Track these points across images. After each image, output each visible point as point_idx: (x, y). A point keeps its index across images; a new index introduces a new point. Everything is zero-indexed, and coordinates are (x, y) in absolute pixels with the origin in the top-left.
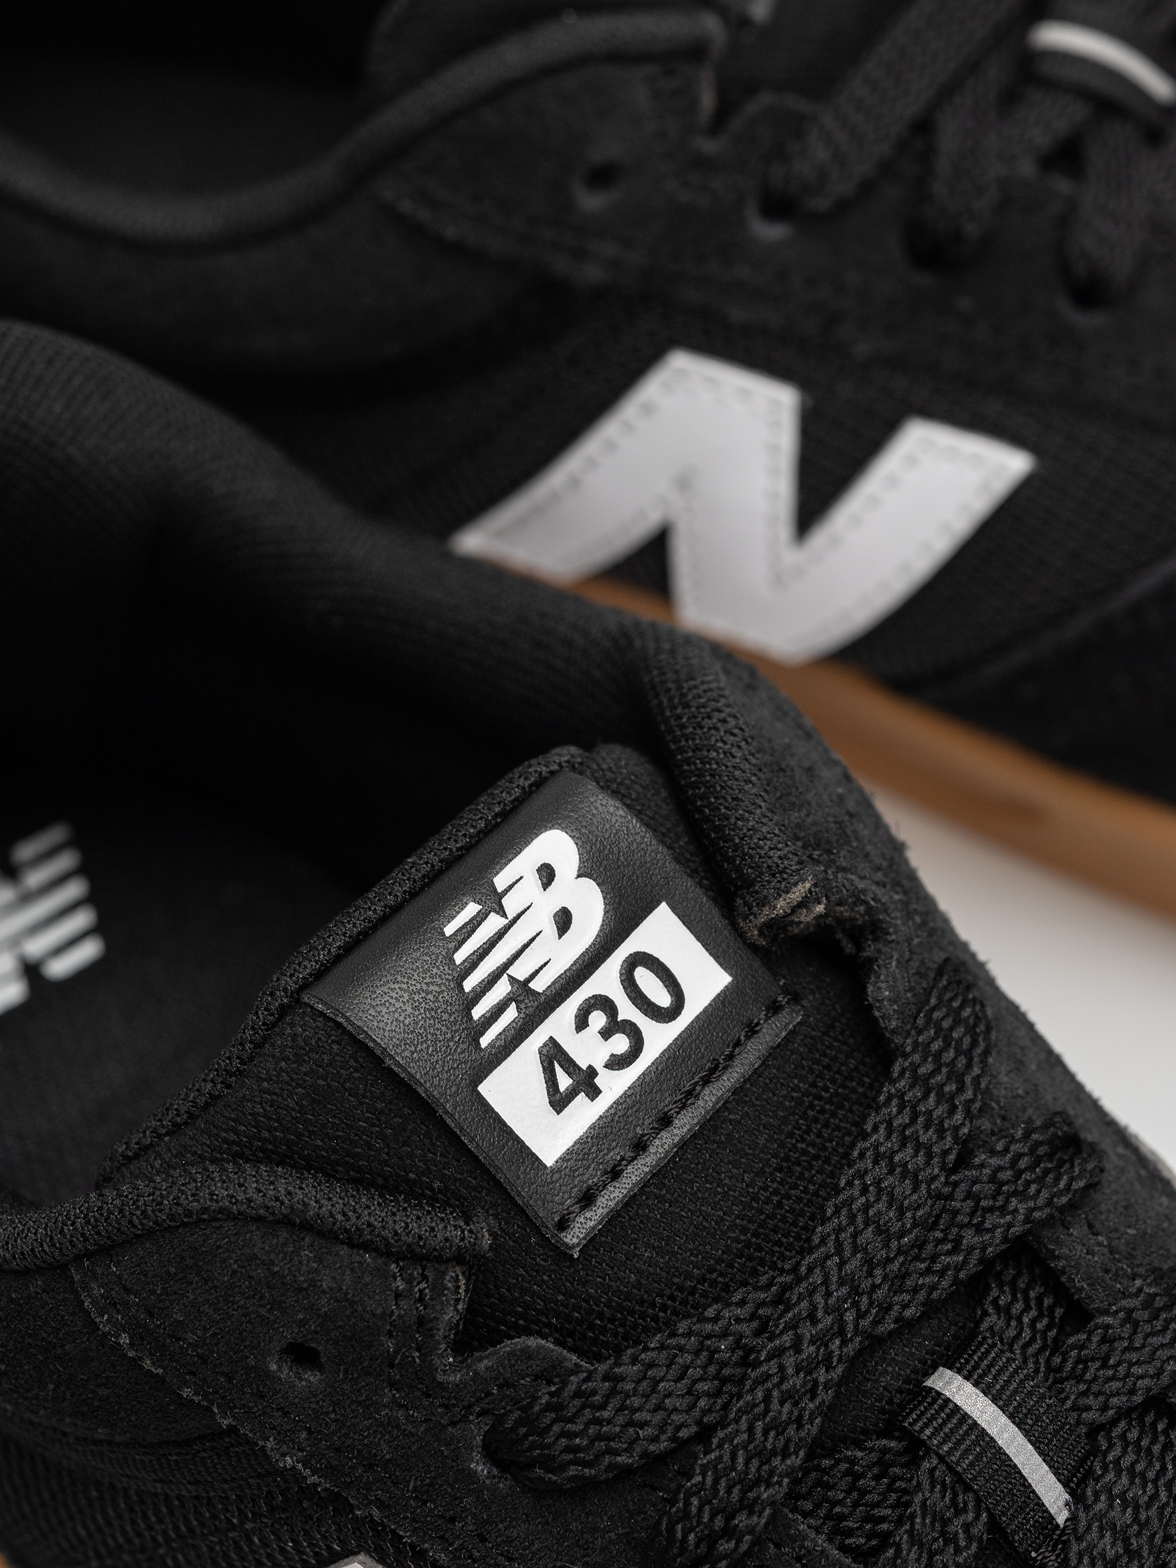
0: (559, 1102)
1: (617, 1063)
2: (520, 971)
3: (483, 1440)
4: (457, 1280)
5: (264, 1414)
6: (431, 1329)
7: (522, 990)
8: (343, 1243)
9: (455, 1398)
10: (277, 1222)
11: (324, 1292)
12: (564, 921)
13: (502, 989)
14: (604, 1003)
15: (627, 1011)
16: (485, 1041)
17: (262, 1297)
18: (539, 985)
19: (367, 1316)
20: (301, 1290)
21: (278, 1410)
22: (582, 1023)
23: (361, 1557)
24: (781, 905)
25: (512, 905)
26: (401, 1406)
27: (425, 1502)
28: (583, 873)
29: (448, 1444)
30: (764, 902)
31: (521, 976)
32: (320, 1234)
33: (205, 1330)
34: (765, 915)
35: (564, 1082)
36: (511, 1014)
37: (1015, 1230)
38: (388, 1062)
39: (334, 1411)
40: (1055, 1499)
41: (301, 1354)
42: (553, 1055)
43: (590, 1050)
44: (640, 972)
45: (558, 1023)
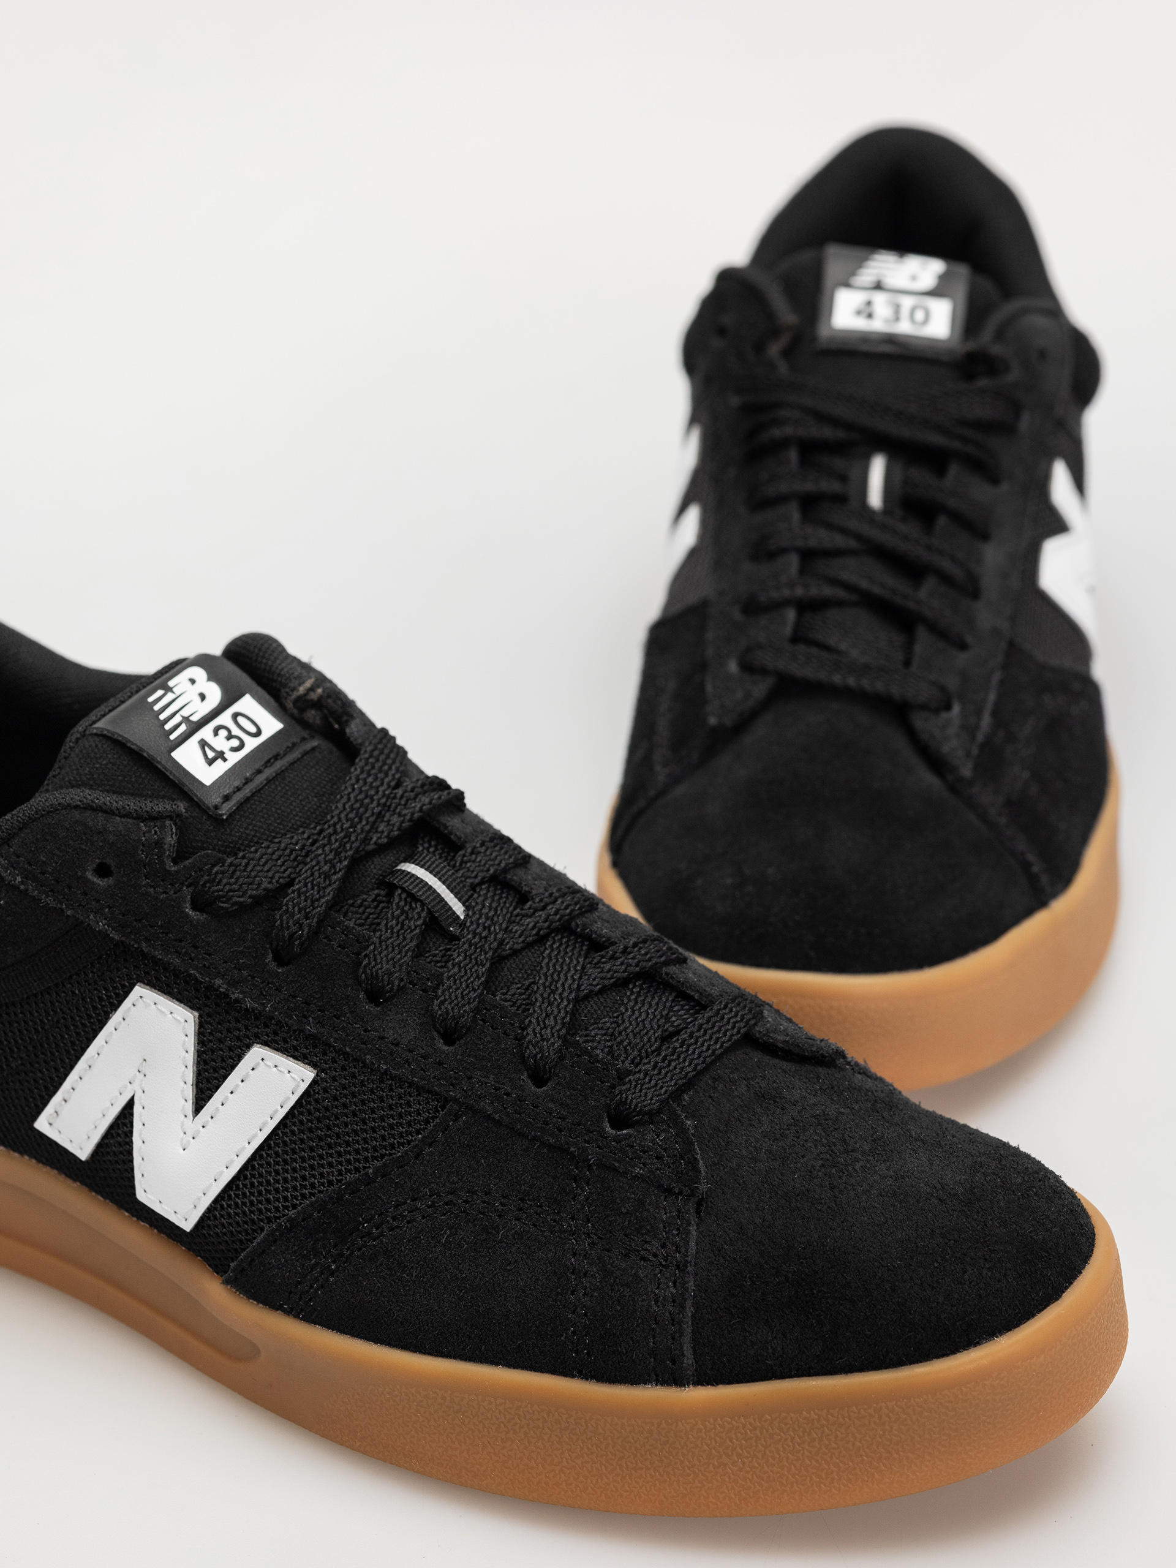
1: (235, 750)
2: (185, 713)
3: (191, 898)
4: (170, 827)
5: (87, 904)
6: (161, 844)
7: (187, 720)
8: (117, 815)
9: (176, 878)
10: (85, 808)
11: (110, 832)
12: (203, 696)
13: (177, 719)
14: (225, 728)
15: (236, 731)
16: (173, 737)
17: (82, 839)
18: (194, 718)
19: (131, 842)
20: (100, 833)
21: (94, 900)
22: (216, 733)
23: (138, 984)
24: (302, 690)
25: (176, 690)
26: (152, 886)
27: (167, 934)
28: (209, 679)
29: (174, 901)
30: (294, 689)
31: (186, 715)
32: (105, 812)
33: (57, 863)
34: (294, 695)
35: (211, 755)
36: (183, 728)
37: (416, 815)
38: (129, 745)
39: (120, 893)
40: (458, 908)
41: (103, 871)
42: (203, 744)
43: (220, 743)
44: (240, 719)
45: (206, 733)
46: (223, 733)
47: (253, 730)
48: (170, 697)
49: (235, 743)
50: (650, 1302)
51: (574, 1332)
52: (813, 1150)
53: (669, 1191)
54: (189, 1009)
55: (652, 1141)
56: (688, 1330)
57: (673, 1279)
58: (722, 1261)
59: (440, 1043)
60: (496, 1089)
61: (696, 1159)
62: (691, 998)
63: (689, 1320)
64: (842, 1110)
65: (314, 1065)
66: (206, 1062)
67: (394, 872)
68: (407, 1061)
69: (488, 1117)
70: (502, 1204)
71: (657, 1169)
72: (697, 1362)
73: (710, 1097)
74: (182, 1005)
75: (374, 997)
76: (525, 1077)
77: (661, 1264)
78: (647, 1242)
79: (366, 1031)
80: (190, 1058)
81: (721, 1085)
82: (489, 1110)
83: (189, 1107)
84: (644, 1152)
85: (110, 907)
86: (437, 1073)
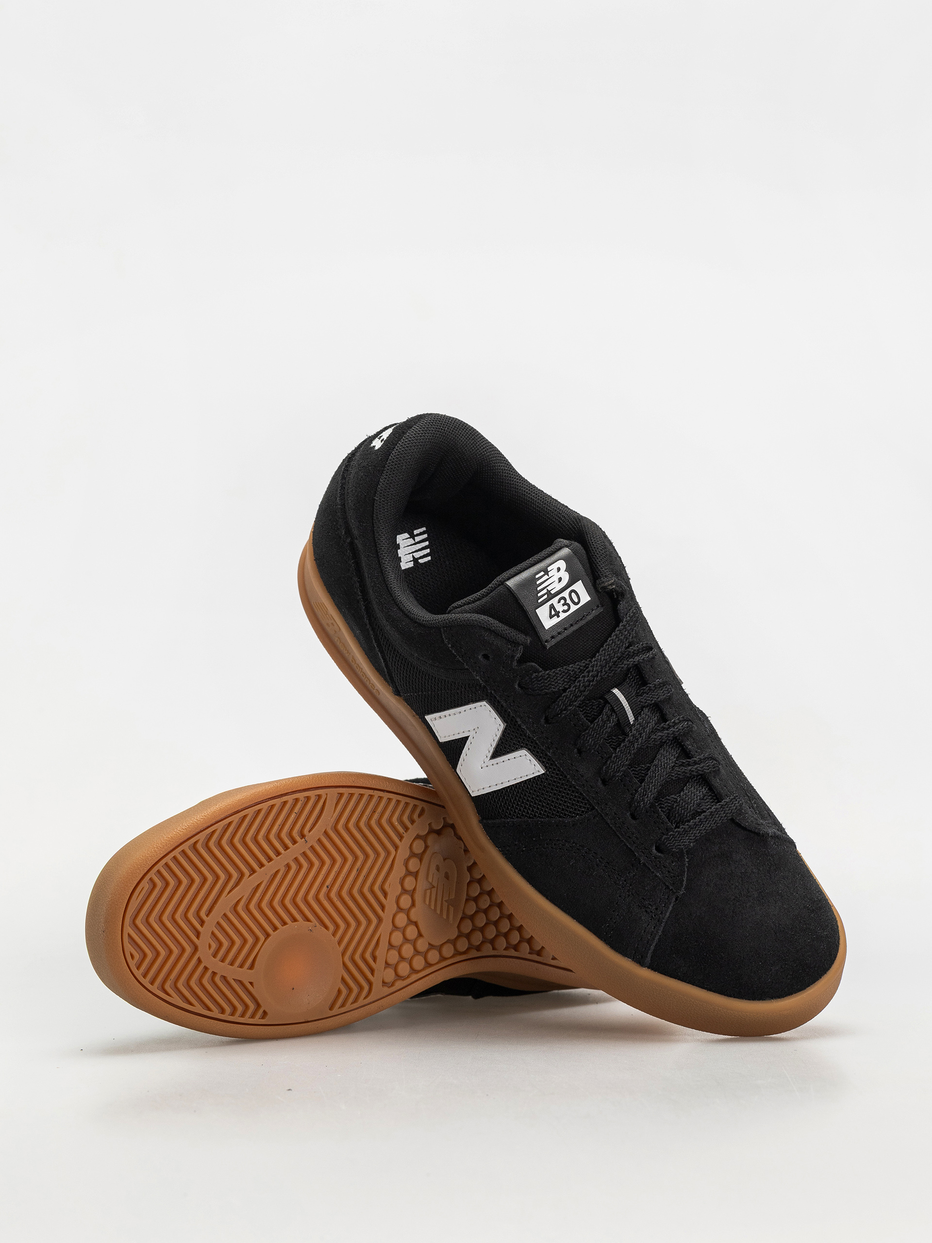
0: (551, 617)
1: (564, 611)
3: (519, 682)
4: (521, 649)
5: (475, 667)
6: (514, 658)
7: (549, 592)
8: (500, 636)
9: (515, 672)
10: (488, 629)
11: (493, 645)
12: (560, 580)
13: (544, 591)
14: (564, 598)
15: (568, 601)
16: (539, 601)
17: (481, 644)
19: (502, 653)
20: (489, 644)
21: (478, 667)
22: (559, 602)
23: (485, 700)
24: (607, 584)
25: (550, 574)
26: (504, 671)
28: (566, 571)
29: (511, 681)
30: (603, 582)
31: (550, 589)
32: (496, 633)
33: (467, 647)
34: (603, 585)
35: (553, 613)
36: (546, 596)
37: (636, 663)
39: (490, 670)
40: (631, 718)
41: (486, 657)
42: (552, 607)
43: (560, 607)
44: (573, 594)
45: (554, 601)
46: (562, 602)
47: (576, 600)
48: (546, 577)
49: (566, 608)
50: (642, 930)
51: (608, 926)
52: (733, 890)
53: (668, 887)
54: (503, 721)
55: (669, 864)
56: (652, 947)
57: (654, 925)
58: (677, 925)
59: (600, 783)
60: (615, 814)
61: (683, 880)
62: (714, 793)
63: (654, 944)
64: (754, 870)
65: (546, 767)
66: (502, 742)
67: (609, 692)
68: (584, 785)
69: (607, 823)
70: (600, 861)
71: (666, 876)
72: (651, 961)
73: (702, 848)
74: (501, 718)
75: (580, 752)
76: (628, 814)
77: (652, 916)
78: (650, 905)
79: (572, 764)
80: (497, 739)
81: (708, 844)
82: (609, 822)
83: (490, 755)
84: (664, 867)
85: (484, 672)
86: (594, 796)
